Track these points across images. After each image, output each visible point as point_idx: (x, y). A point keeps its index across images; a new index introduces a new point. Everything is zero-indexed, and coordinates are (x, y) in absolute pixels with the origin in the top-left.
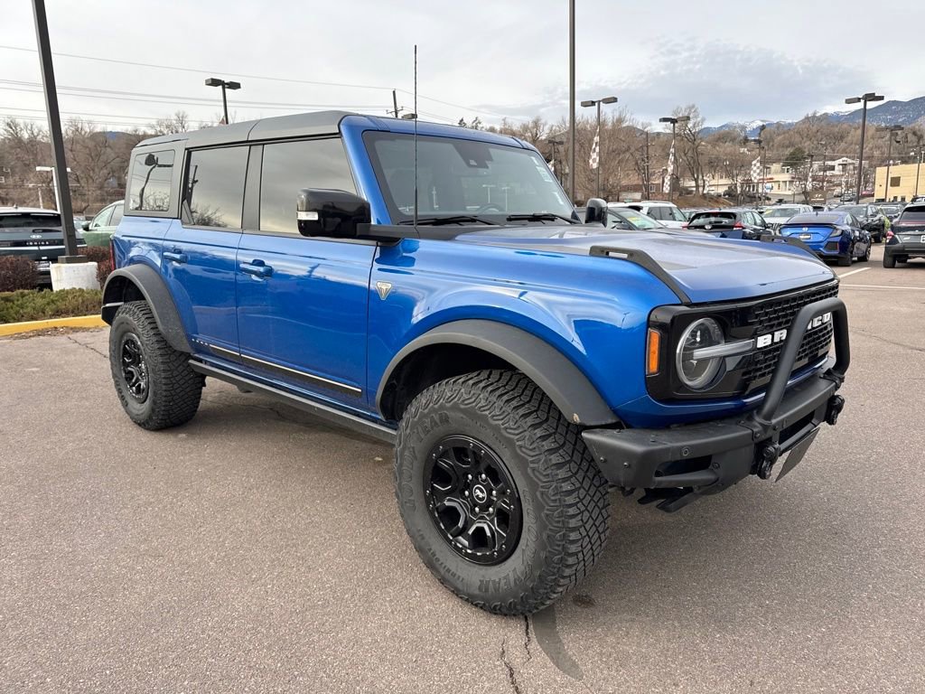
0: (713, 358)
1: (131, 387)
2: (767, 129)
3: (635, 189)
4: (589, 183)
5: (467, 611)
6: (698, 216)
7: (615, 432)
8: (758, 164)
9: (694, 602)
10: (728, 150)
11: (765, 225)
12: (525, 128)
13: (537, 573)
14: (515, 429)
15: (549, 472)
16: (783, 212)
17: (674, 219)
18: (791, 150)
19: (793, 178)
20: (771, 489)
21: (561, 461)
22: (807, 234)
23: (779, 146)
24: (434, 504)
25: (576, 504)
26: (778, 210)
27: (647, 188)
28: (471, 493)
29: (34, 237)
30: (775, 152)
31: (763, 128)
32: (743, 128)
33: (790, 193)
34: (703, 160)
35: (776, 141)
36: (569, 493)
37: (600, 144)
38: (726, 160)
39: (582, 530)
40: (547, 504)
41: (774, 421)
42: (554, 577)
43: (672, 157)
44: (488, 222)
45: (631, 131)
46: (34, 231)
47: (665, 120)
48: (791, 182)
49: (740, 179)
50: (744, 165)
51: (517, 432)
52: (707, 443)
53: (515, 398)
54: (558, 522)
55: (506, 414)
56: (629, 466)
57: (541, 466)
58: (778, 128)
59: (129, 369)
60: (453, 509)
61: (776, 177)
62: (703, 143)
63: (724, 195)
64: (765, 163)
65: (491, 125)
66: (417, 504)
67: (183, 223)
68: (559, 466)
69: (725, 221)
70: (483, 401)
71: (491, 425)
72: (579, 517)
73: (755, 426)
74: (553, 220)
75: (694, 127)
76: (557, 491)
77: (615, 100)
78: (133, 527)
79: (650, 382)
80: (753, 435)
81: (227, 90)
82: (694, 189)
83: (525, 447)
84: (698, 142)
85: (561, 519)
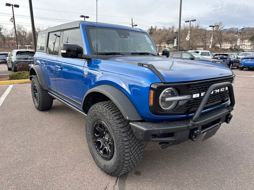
0: (175, 101)
1: (36, 99)
2: (244, 29)
3: (202, 47)
4: (187, 45)
5: (101, 173)
6: (216, 55)
7: (140, 123)
8: (240, 40)
9: (173, 177)
10: (231, 36)
11: (238, 58)
12: (170, 29)
13: (117, 165)
14: (112, 120)
15: (120, 134)
16: (245, 54)
17: (209, 56)
18: (251, 36)
19: (251, 44)
20: (212, 141)
21: (124, 131)
22: (250, 61)
23: (248, 34)
24: (94, 140)
25: (128, 145)
26: (244, 53)
27: (205, 46)
28: (104, 138)
29: (29, 57)
30: (246, 36)
31: (243, 29)
32: (237, 29)
33: (250, 49)
34: (223, 38)
35: (247, 33)
36: (126, 141)
37: (190, 33)
38: (230, 39)
39: (130, 153)
40: (119, 144)
41: (197, 123)
42: (121, 167)
43: (212, 37)
44: (123, 55)
45: (202, 30)
46: (29, 56)
47: (211, 26)
48: (251, 45)
49: (234, 44)
50: (236, 40)
51: (112, 121)
52: (169, 129)
53: (114, 110)
54: (122, 150)
55: (110, 115)
56: (142, 134)
57: (118, 132)
58: (248, 29)
59: (35, 94)
60: (99, 142)
61: (246, 44)
62: (223, 33)
63: (229, 49)
64: (242, 40)
65: (160, 28)
66: (90, 139)
67: (47, 54)
68: (123, 132)
69: (225, 57)
70: (105, 110)
71: (106, 118)
72: (129, 149)
73: (189, 124)
74: (148, 54)
75: (221, 28)
76: (122, 140)
77: (195, 20)
78: (22, 138)
79: (150, 108)
80: (188, 127)
81: (85, 18)
82: (220, 47)
83: (114, 126)
84: (222, 33)
85: (123, 149)
